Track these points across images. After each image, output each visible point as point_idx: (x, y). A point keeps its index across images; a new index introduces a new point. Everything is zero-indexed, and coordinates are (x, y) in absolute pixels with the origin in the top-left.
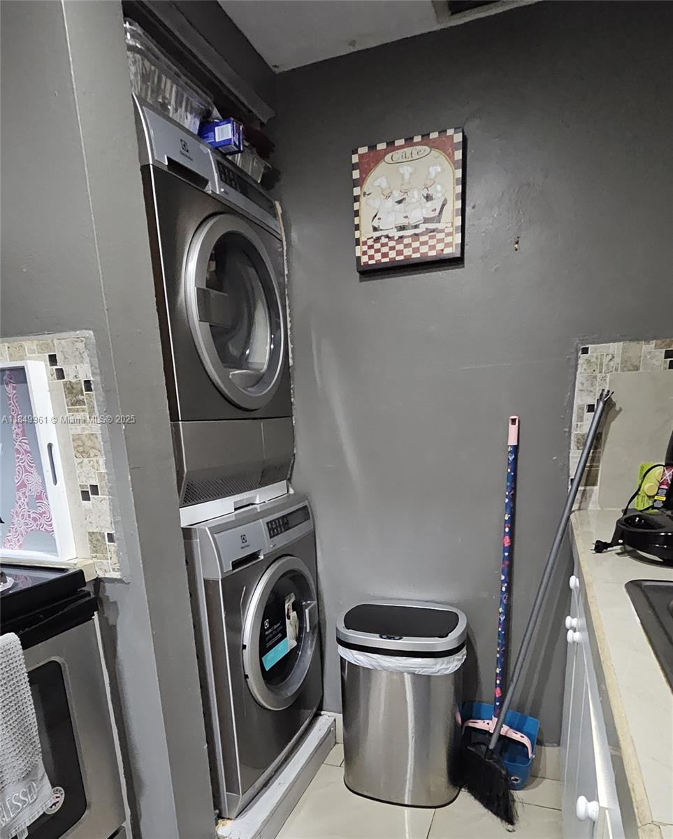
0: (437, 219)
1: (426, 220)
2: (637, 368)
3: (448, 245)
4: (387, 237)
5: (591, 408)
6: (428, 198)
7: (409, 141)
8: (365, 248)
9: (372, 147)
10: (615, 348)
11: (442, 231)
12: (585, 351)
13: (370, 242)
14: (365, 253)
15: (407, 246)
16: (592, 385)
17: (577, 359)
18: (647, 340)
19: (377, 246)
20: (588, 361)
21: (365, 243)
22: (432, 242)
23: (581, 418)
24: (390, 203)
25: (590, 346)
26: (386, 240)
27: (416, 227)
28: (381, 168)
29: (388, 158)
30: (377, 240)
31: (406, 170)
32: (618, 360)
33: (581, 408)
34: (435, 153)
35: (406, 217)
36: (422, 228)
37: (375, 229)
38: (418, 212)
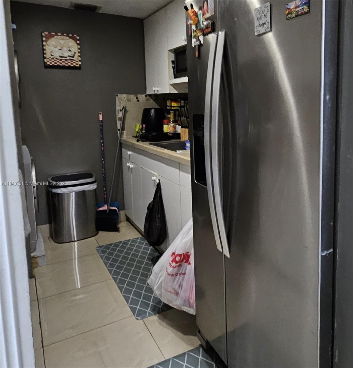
0: (73, 57)
1: (69, 56)
2: (130, 101)
3: (77, 64)
4: (56, 58)
5: (121, 110)
6: (70, 51)
7: (62, 35)
8: (48, 60)
9: (50, 33)
10: (125, 95)
11: (75, 60)
12: (118, 96)
13: (50, 59)
14: (48, 61)
15: (63, 62)
16: (120, 104)
17: (116, 97)
18: (132, 94)
19: (53, 60)
20: (119, 99)
21: (48, 59)
22: (72, 63)
23: (118, 113)
24: (56, 49)
25: (119, 95)
26: (56, 59)
27: (66, 57)
28: (53, 39)
29: (56, 37)
30: (53, 58)
31: (62, 42)
32: (126, 99)
33: (118, 110)
34: (71, 39)
35: (62, 54)
36: (68, 58)
37: (52, 55)
38: (67, 54)
